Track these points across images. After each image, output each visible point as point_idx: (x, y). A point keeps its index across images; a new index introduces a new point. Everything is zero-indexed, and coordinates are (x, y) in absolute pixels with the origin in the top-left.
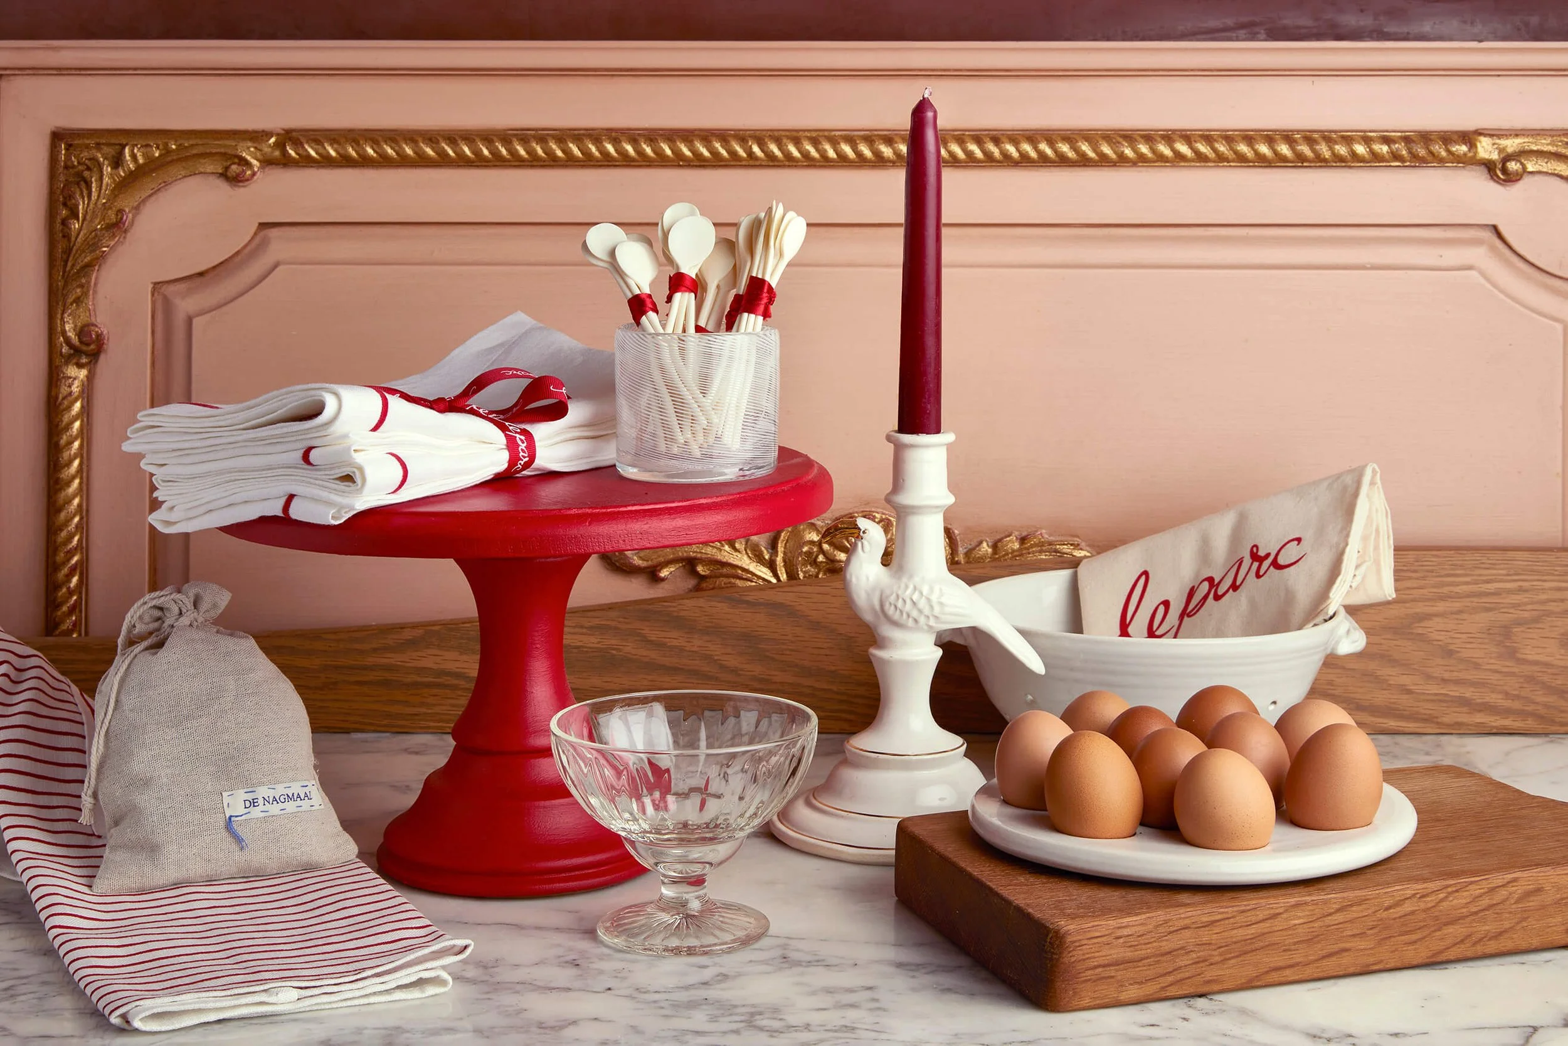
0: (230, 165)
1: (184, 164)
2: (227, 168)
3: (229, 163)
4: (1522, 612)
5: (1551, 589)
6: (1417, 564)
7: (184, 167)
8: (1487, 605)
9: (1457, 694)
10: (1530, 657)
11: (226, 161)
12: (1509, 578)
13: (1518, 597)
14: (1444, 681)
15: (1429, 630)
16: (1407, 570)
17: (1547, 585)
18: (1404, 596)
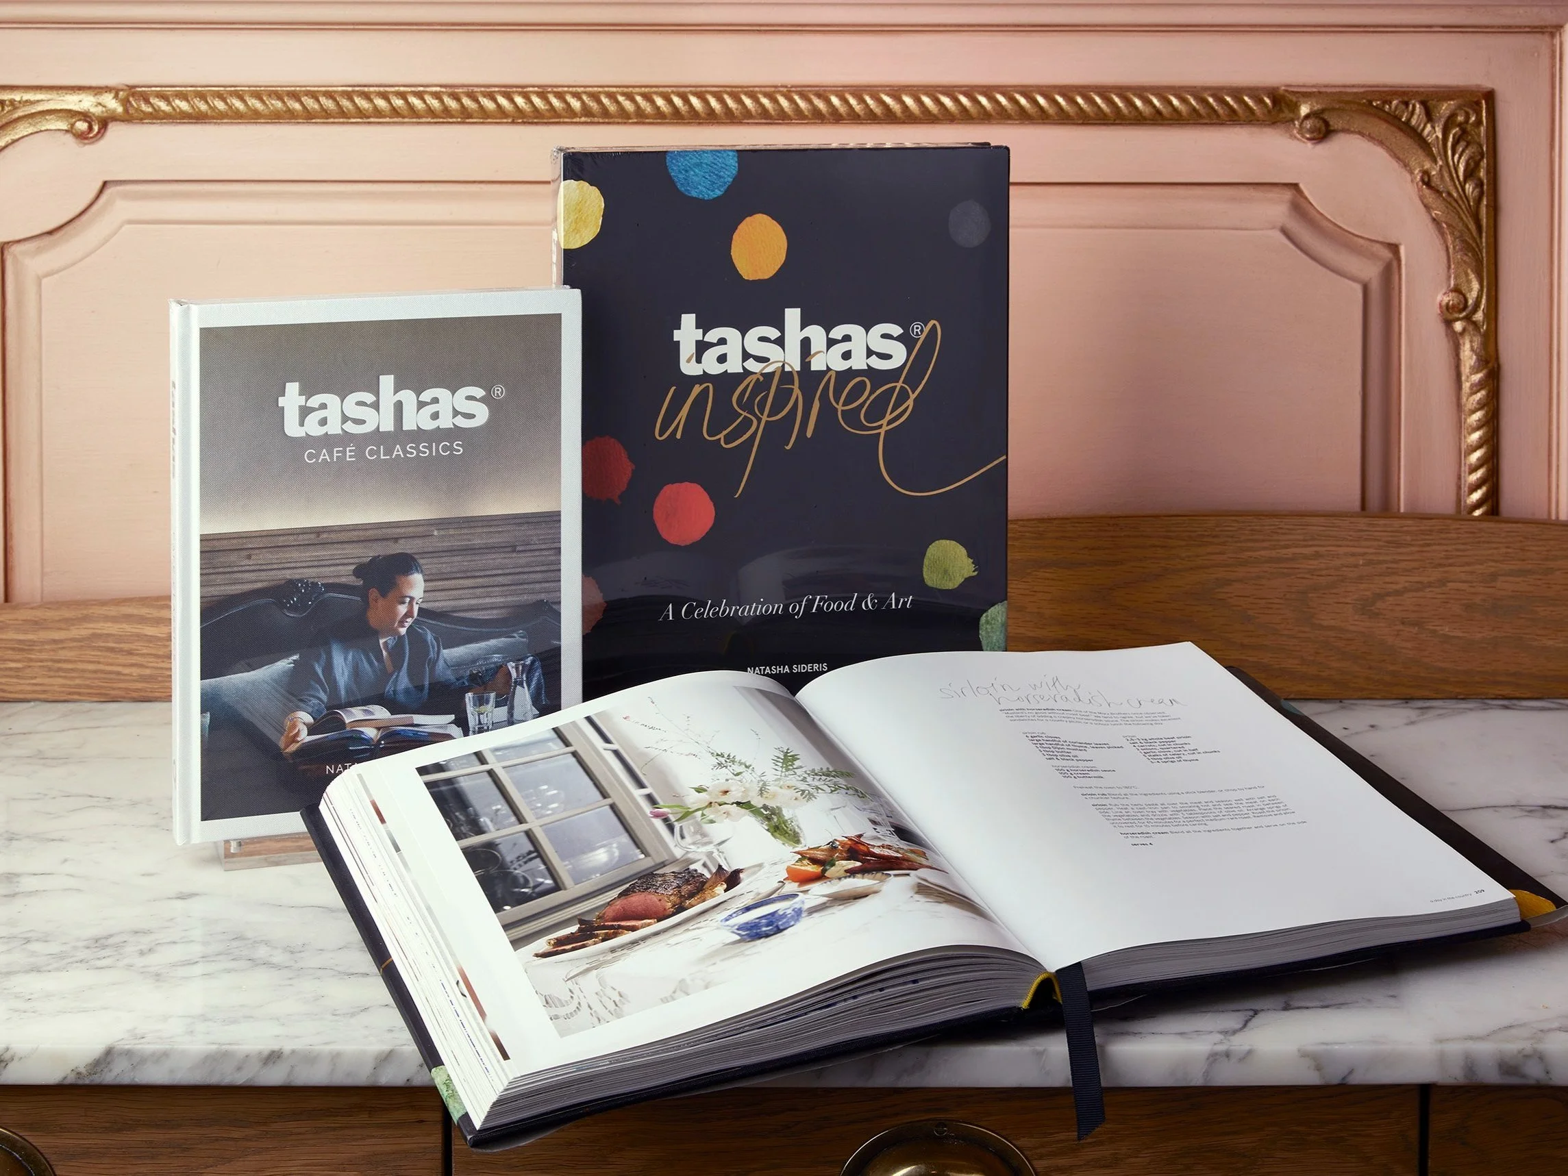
0: (75, 122)
1: (30, 120)
2: (73, 125)
3: (74, 120)
4: (1319, 578)
5: (1346, 554)
6: (1217, 529)
7: (30, 124)
8: (1285, 570)
9: (1255, 659)
10: (1325, 623)
11: (72, 117)
12: (1305, 543)
13: (1315, 562)
14: (1243, 646)
15: (1229, 595)
16: (1208, 536)
17: (1342, 550)
18: (1206, 562)
